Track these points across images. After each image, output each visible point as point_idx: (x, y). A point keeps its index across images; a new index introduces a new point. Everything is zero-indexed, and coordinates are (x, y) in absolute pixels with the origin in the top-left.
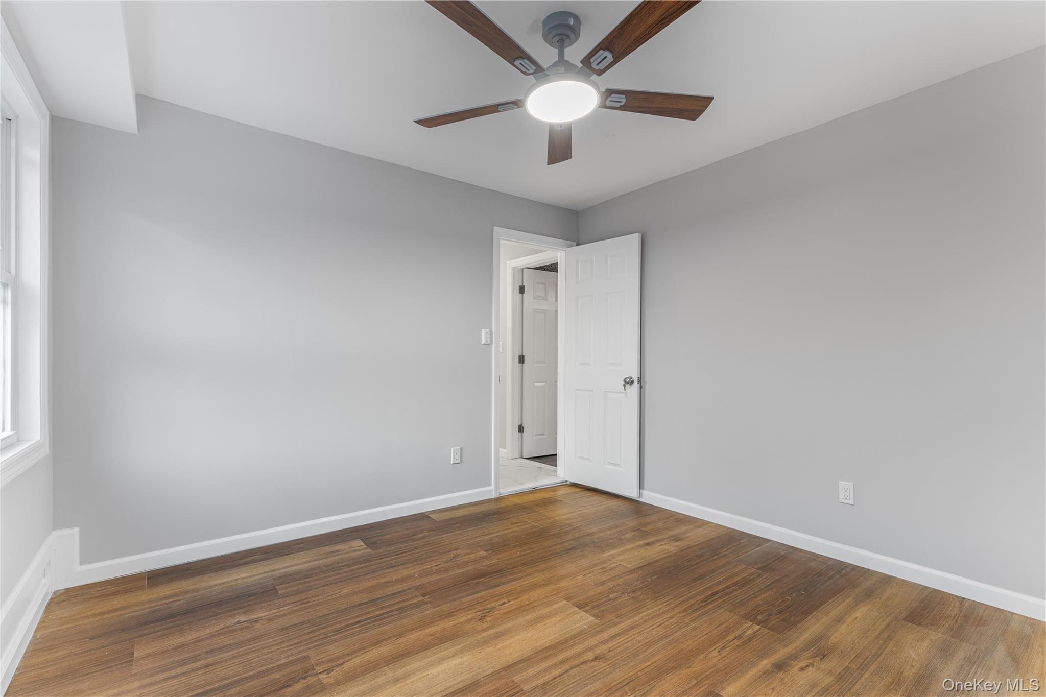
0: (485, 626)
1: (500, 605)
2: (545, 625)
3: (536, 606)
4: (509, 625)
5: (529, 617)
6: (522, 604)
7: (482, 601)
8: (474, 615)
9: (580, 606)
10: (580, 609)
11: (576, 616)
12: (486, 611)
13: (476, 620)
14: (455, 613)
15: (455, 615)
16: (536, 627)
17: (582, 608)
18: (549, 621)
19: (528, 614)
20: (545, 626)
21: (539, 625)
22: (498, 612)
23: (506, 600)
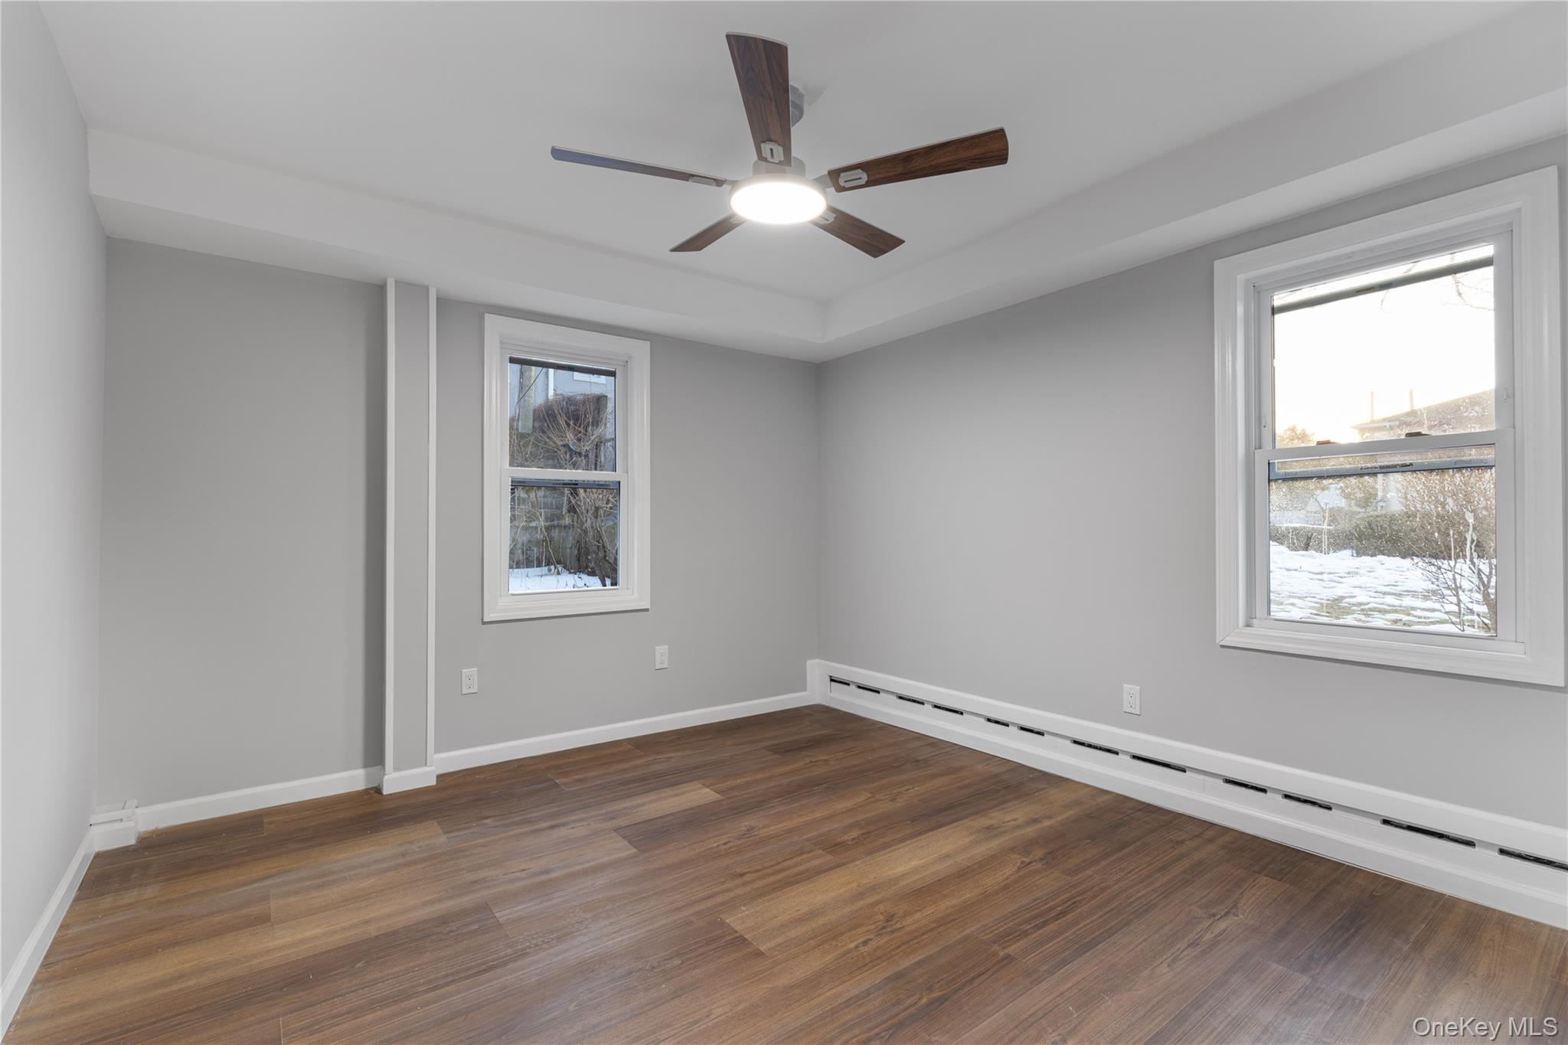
0: (881, 907)
1: (871, 940)
2: (798, 910)
3: (812, 939)
4: (847, 910)
5: (821, 921)
6: (834, 943)
7: (904, 947)
8: (904, 923)
9: (740, 941)
10: (742, 936)
11: (751, 924)
12: (889, 929)
13: (897, 916)
14: (934, 925)
15: (933, 923)
16: (811, 907)
17: (738, 937)
18: (793, 916)
19: (823, 925)
20: (798, 908)
21: (807, 909)
22: (870, 927)
23: (862, 949)
